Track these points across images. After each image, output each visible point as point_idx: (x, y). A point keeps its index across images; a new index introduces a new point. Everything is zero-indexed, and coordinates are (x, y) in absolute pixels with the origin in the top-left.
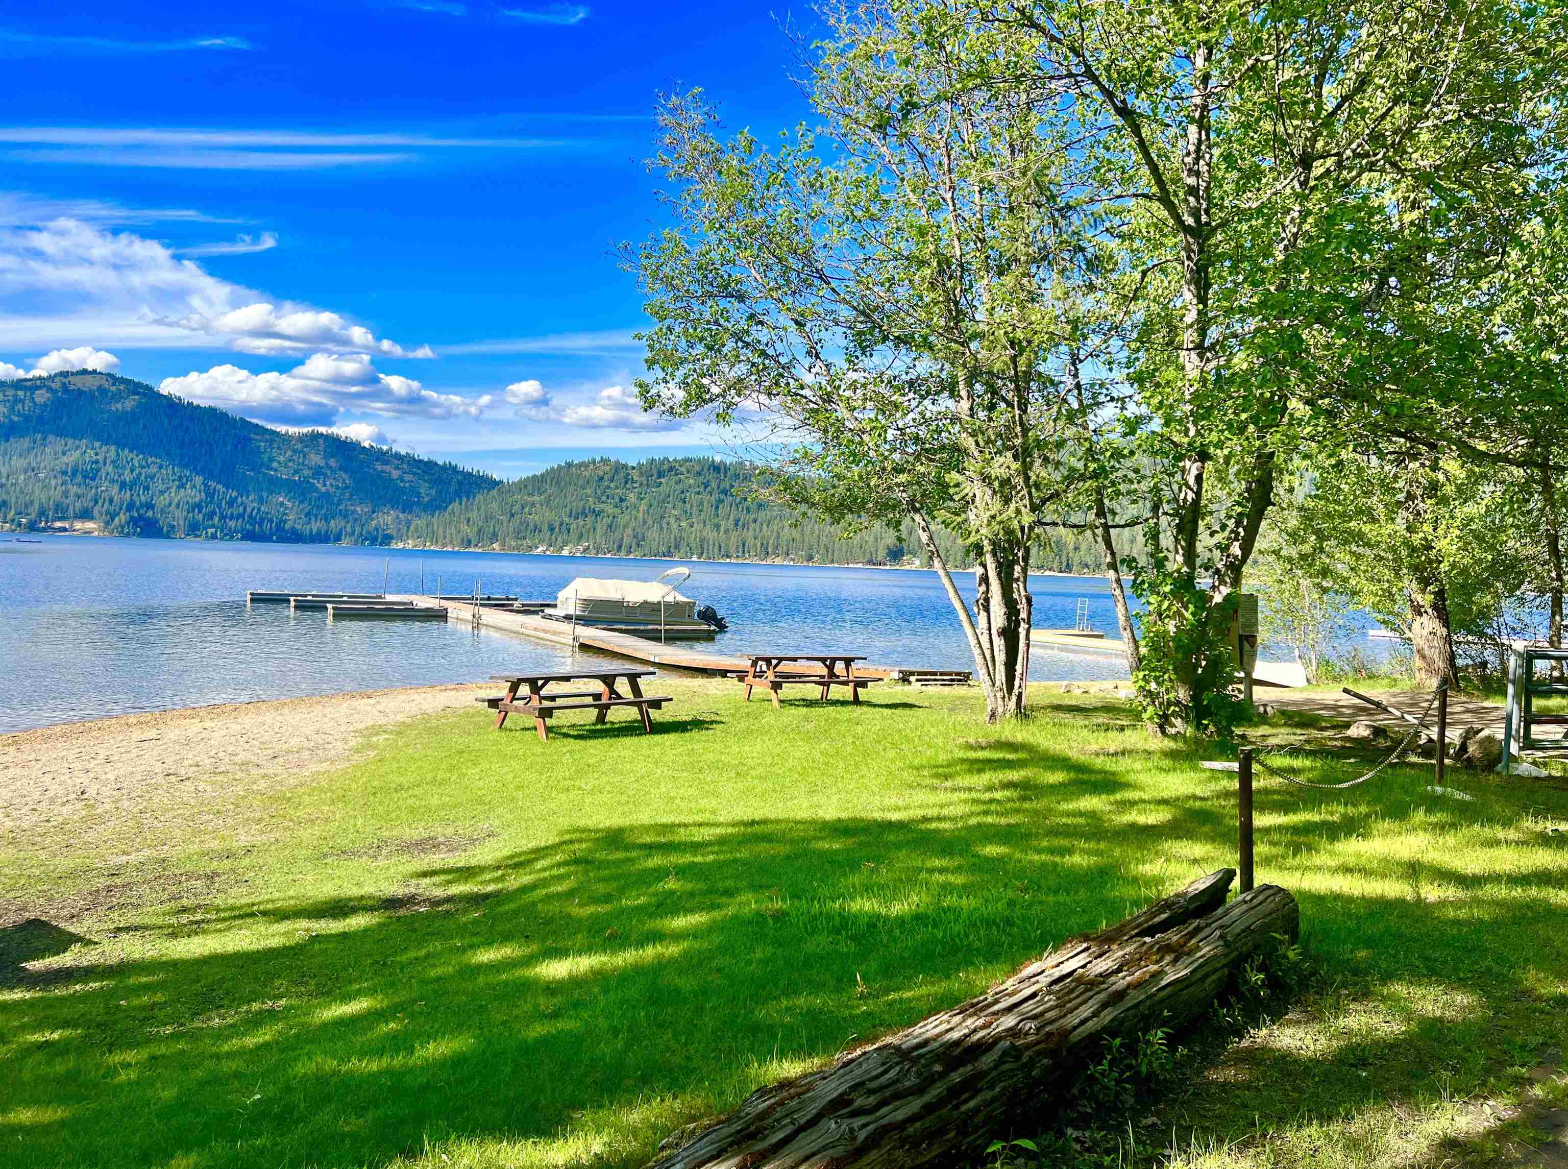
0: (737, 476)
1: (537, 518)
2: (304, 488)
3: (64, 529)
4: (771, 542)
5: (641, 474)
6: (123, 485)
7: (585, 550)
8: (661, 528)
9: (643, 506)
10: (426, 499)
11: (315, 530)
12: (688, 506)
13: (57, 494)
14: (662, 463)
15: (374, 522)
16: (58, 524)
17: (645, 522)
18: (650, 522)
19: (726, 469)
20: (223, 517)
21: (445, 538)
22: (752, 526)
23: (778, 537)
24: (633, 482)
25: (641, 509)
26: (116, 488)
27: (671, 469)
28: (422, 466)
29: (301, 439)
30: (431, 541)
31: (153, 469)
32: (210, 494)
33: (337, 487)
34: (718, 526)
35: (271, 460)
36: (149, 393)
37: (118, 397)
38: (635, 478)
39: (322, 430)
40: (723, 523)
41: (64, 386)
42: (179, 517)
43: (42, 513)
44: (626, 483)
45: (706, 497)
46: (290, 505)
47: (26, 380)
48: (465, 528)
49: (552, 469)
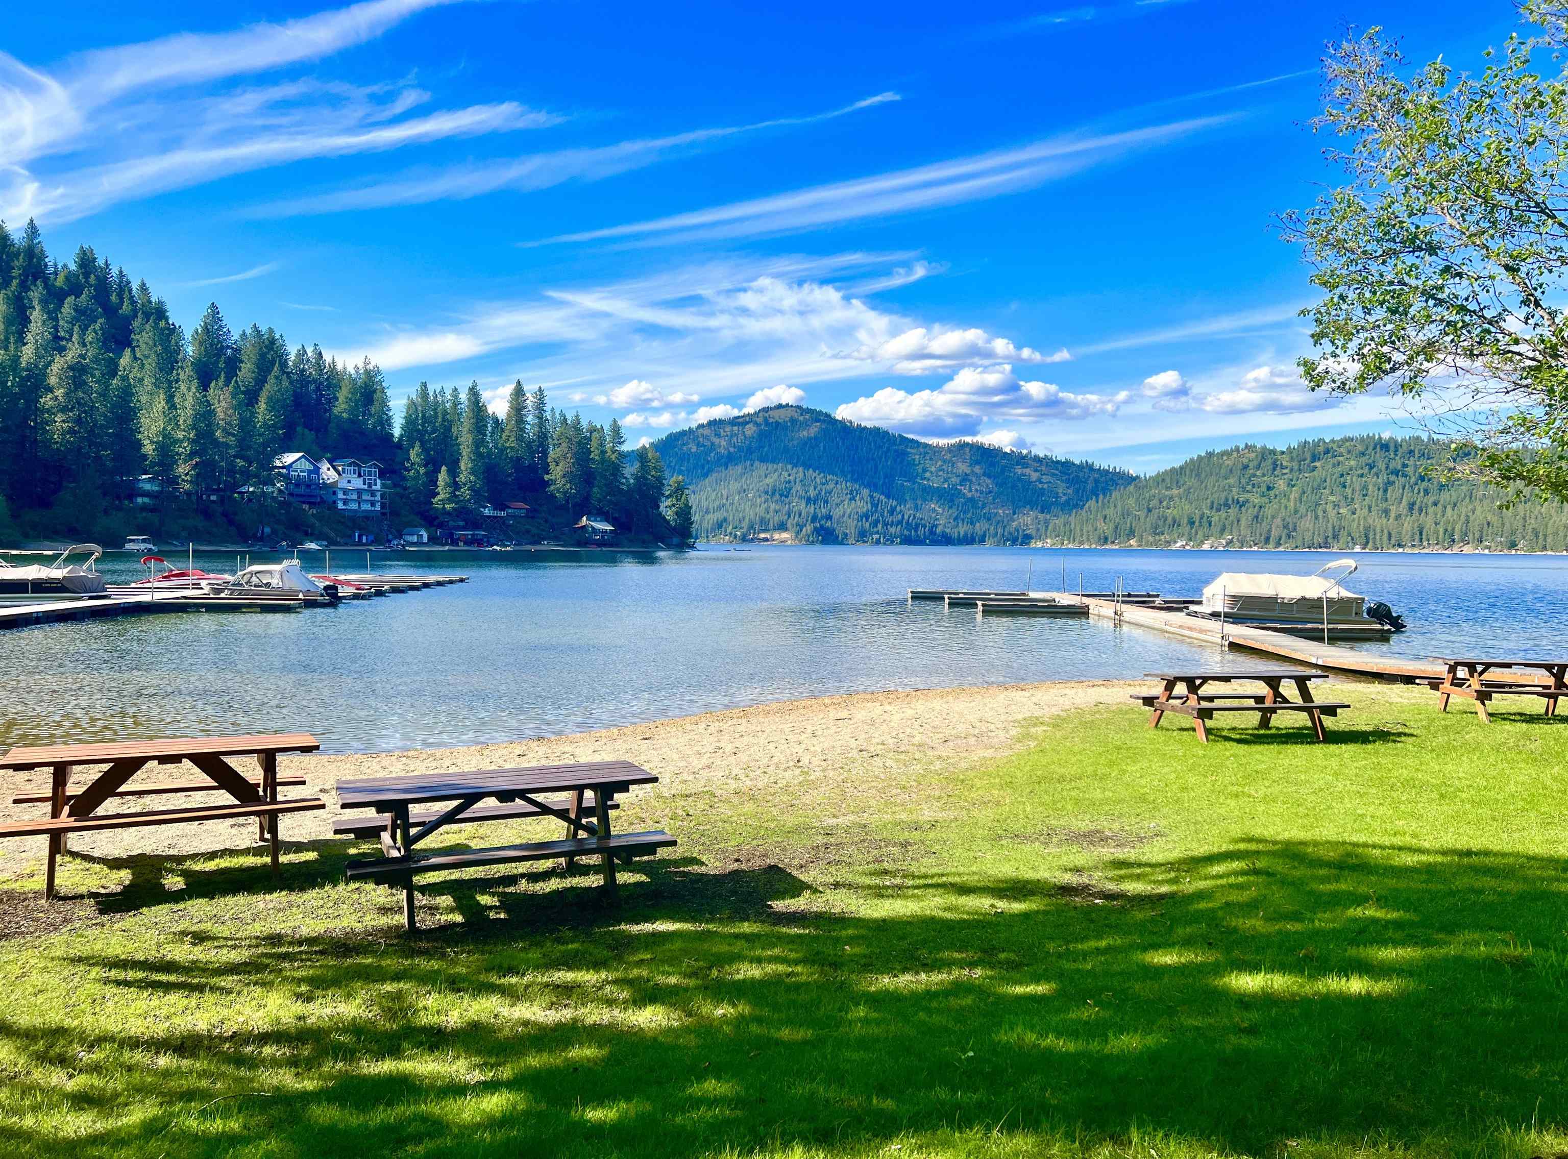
0: (1411, 452)
1: (1175, 512)
2: (953, 495)
3: (766, 540)
4: (1458, 527)
5: (1292, 460)
6: (809, 500)
7: (1227, 544)
8: (1317, 518)
9: (1294, 494)
10: (1064, 498)
11: (962, 533)
12: (1349, 491)
13: (761, 511)
14: (1316, 444)
15: (1015, 524)
16: (762, 536)
17: (1296, 512)
18: (1302, 509)
19: (1397, 446)
20: (886, 524)
21: (1082, 536)
22: (1431, 510)
23: (1467, 521)
24: (1282, 467)
25: (1292, 497)
26: (804, 502)
27: (1327, 451)
28: (1060, 467)
29: (950, 449)
30: (1069, 539)
31: (831, 485)
32: (875, 505)
33: (982, 492)
34: (1386, 512)
35: (925, 470)
36: (829, 419)
37: (806, 425)
38: (1285, 464)
39: (968, 439)
40: (1393, 508)
41: (766, 420)
42: (851, 527)
43: (751, 527)
44: (1274, 469)
45: (1371, 480)
46: (940, 510)
47: (739, 417)
48: (1101, 525)
49: (1192, 460)
